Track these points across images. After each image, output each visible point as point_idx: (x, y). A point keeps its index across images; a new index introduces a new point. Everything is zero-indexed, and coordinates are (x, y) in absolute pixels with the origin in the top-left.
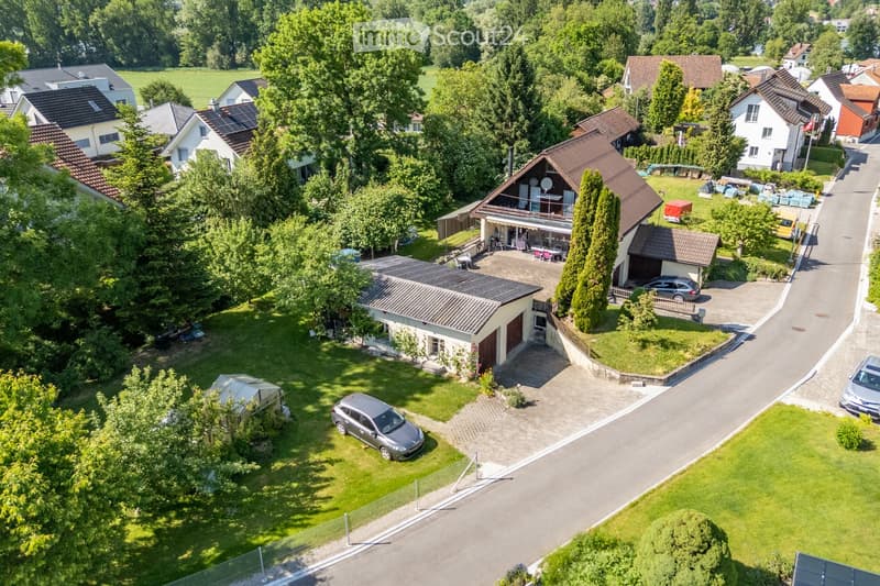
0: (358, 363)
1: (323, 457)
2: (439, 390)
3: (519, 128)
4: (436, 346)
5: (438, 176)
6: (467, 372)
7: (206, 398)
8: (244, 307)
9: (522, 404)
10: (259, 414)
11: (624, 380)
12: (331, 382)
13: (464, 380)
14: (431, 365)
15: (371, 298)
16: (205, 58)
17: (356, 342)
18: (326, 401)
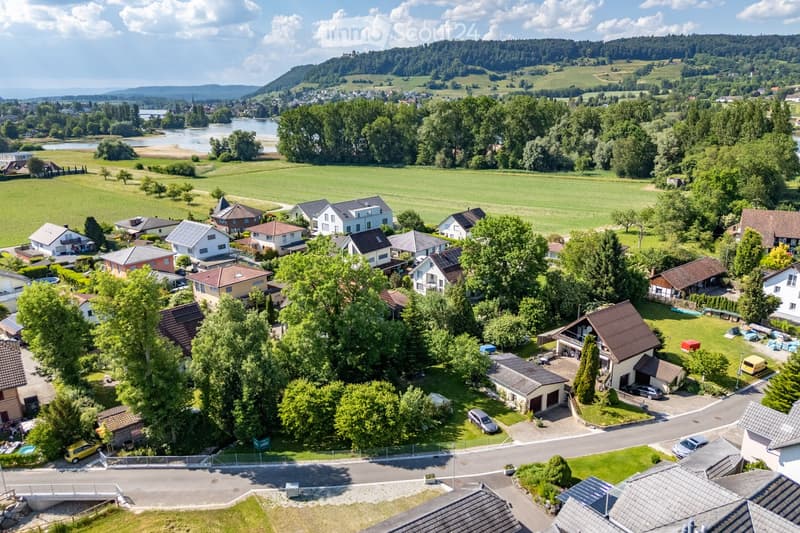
0: (482, 398)
1: (461, 427)
2: (510, 415)
3: (609, 280)
4: (514, 398)
5: (546, 309)
6: (524, 410)
7: (427, 399)
8: (441, 366)
9: (541, 426)
10: (443, 408)
11: (587, 425)
12: (469, 403)
13: (522, 413)
14: (510, 404)
15: (490, 373)
16: (434, 159)
17: (484, 390)
18: (466, 410)
